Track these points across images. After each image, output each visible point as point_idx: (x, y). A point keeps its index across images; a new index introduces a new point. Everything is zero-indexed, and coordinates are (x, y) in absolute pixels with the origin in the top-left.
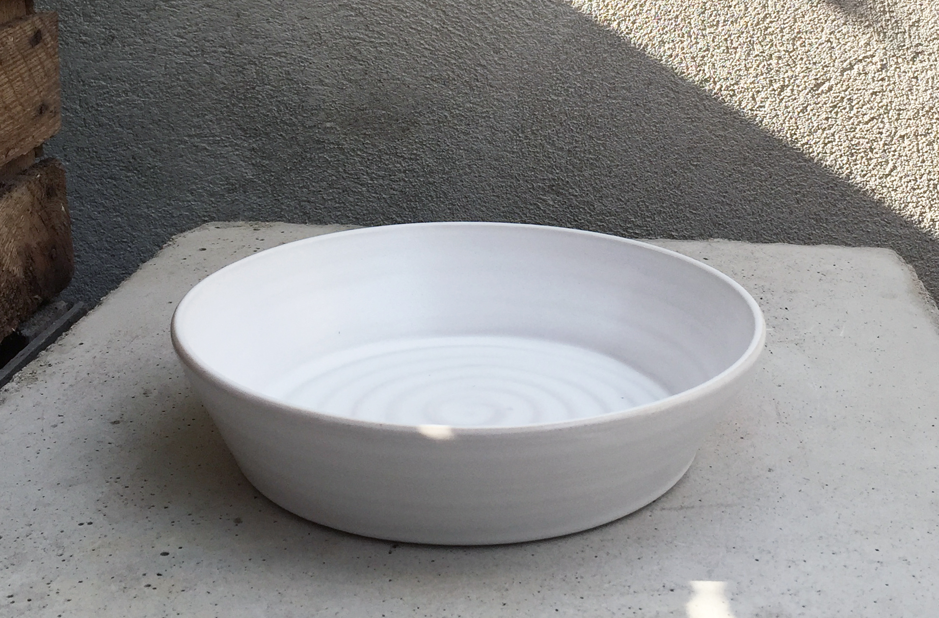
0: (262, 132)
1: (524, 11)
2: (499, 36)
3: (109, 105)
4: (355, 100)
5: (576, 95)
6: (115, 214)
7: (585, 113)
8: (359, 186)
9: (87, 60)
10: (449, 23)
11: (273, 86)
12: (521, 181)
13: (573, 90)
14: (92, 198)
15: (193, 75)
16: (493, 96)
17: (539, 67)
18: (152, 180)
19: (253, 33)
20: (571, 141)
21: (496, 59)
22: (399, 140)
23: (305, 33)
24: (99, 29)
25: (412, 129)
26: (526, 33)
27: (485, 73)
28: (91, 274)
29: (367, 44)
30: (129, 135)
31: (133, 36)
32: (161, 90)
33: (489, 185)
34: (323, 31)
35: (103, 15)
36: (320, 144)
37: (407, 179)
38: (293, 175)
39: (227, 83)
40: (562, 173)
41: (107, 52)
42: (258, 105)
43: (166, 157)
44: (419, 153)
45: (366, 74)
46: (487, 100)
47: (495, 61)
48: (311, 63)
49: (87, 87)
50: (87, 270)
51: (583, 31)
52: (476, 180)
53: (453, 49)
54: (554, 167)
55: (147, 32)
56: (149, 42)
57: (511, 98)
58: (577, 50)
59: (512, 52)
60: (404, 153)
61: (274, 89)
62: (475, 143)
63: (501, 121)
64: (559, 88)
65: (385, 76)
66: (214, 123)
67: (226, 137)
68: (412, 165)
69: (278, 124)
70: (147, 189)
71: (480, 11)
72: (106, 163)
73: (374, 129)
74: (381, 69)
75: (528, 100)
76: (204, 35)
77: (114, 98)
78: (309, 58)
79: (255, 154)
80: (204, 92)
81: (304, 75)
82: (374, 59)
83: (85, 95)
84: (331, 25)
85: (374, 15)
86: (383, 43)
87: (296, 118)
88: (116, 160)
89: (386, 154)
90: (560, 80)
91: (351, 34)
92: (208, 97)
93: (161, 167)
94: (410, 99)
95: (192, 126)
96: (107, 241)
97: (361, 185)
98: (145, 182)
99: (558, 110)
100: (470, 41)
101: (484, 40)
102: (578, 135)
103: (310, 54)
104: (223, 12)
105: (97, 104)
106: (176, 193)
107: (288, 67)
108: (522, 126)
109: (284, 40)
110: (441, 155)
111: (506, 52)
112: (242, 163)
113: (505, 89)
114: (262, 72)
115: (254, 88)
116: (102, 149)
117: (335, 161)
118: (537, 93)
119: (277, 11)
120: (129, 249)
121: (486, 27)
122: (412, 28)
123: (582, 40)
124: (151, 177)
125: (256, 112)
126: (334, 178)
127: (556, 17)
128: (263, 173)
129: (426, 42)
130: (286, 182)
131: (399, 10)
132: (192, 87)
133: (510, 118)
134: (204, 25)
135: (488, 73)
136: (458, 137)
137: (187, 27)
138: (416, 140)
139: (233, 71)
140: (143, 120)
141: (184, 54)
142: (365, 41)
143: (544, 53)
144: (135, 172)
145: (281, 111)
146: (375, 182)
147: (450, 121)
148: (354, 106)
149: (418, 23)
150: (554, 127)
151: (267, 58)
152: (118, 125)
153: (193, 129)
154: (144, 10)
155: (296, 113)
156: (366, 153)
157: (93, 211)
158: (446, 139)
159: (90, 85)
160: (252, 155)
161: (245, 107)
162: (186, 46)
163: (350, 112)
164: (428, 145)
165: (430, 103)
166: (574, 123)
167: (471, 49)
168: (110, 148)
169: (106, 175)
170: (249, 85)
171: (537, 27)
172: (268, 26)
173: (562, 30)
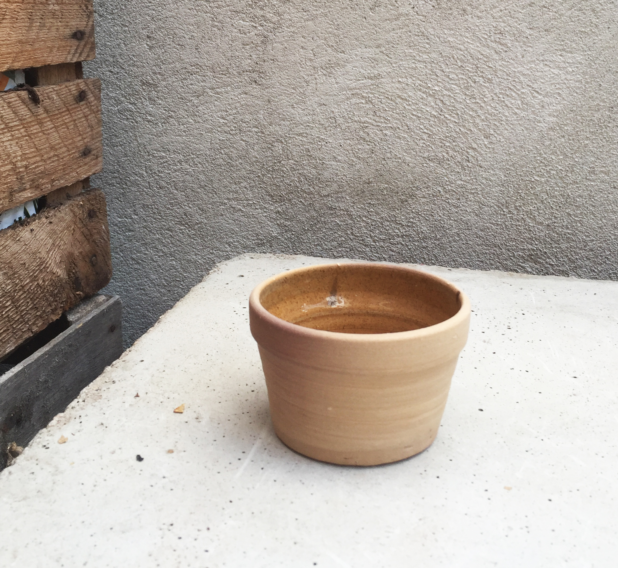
0: (285, 199)
1: (513, 101)
2: (490, 123)
3: (167, 172)
4: (362, 174)
5: (558, 177)
6: (171, 258)
7: (564, 192)
8: (364, 247)
9: (152, 135)
10: (445, 111)
11: (295, 161)
12: (503, 250)
13: (555, 172)
14: (153, 245)
15: (232, 150)
16: (482, 175)
17: (525, 151)
18: (199, 233)
19: (281, 116)
20: (551, 217)
21: (486, 143)
22: (398, 210)
23: (323, 117)
24: (161, 110)
25: (410, 201)
26: (515, 120)
27: (476, 155)
28: (153, 304)
29: (374, 127)
30: (183, 196)
31: (187, 117)
32: (207, 161)
33: (475, 252)
34: (337, 116)
35: (164, 99)
36: (332, 210)
37: (403, 243)
38: (310, 234)
39: (258, 157)
40: (540, 244)
41: (166, 129)
42: (283, 176)
43: (210, 216)
44: (415, 221)
45: (373, 153)
46: (476, 179)
47: (485, 145)
48: (327, 143)
49: (151, 158)
50: (150, 300)
51: (566, 119)
52: (463, 246)
53: (448, 133)
54: (534, 239)
55: (197, 113)
56: (199, 122)
57: (497, 178)
58: (560, 137)
59: (501, 137)
60: (403, 221)
61: (296, 163)
62: (464, 215)
63: (488, 197)
64: (542, 170)
65: (389, 155)
66: (248, 189)
67: (257, 201)
68: (409, 231)
69: (298, 193)
70: (195, 240)
71: (474, 101)
72: (165, 218)
73: (378, 199)
74: (385, 149)
75: (513, 180)
76: (241, 117)
77: (171, 167)
78: (326, 138)
79: (280, 216)
80: (241, 164)
81: (321, 152)
82: (379, 141)
83: (150, 163)
84: (344, 111)
85: (381, 103)
86: (389, 127)
87: (313, 188)
88: (172, 215)
89: (388, 221)
90: (544, 163)
91: (361, 119)
92: (244, 168)
93: (206, 223)
94: (409, 176)
95: (231, 191)
96: (165, 279)
97: (365, 245)
98: (193, 235)
99: (539, 189)
100: (464, 126)
101: (476, 125)
102: (557, 213)
103: (327, 135)
104: (256, 98)
105: (159, 171)
106: (218, 244)
107: (308, 145)
108: (506, 202)
109: (306, 123)
110: (433, 224)
111: (495, 137)
112: (269, 222)
113: (493, 169)
114: (288, 149)
115: (280, 162)
116: (162, 207)
117: (344, 225)
118: (522, 173)
119: (301, 99)
120: (181, 286)
121: (479, 116)
122: (413, 115)
123: (566, 128)
124: (198, 231)
125: (282, 182)
126: (343, 239)
127: (543, 106)
128: (286, 232)
129: (425, 127)
130: (304, 240)
131: (402, 99)
132: (231, 160)
133: (496, 194)
134: (242, 109)
135: (478, 155)
136: (450, 209)
137: (228, 110)
138: (413, 211)
139: (263, 147)
140: (193, 185)
141: (225, 132)
142: (373, 125)
143: (530, 139)
144: (186, 226)
145: (301, 182)
146: (377, 244)
147: (443, 195)
148: (361, 180)
149: (418, 110)
150: (536, 204)
151: (291, 138)
152: (173, 188)
153: (231, 194)
154: (195, 96)
155: (313, 183)
156: (370, 219)
157: (154, 255)
158: (439, 211)
159: (153, 156)
160: (278, 216)
161: (273, 178)
162: (227, 126)
163: (358, 185)
164: (423, 215)
165: (427, 179)
166: (554, 201)
167: (464, 134)
168: (167, 206)
169: (164, 227)
170: (276, 160)
171: (524, 116)
172: (293, 111)
173: (547, 119)
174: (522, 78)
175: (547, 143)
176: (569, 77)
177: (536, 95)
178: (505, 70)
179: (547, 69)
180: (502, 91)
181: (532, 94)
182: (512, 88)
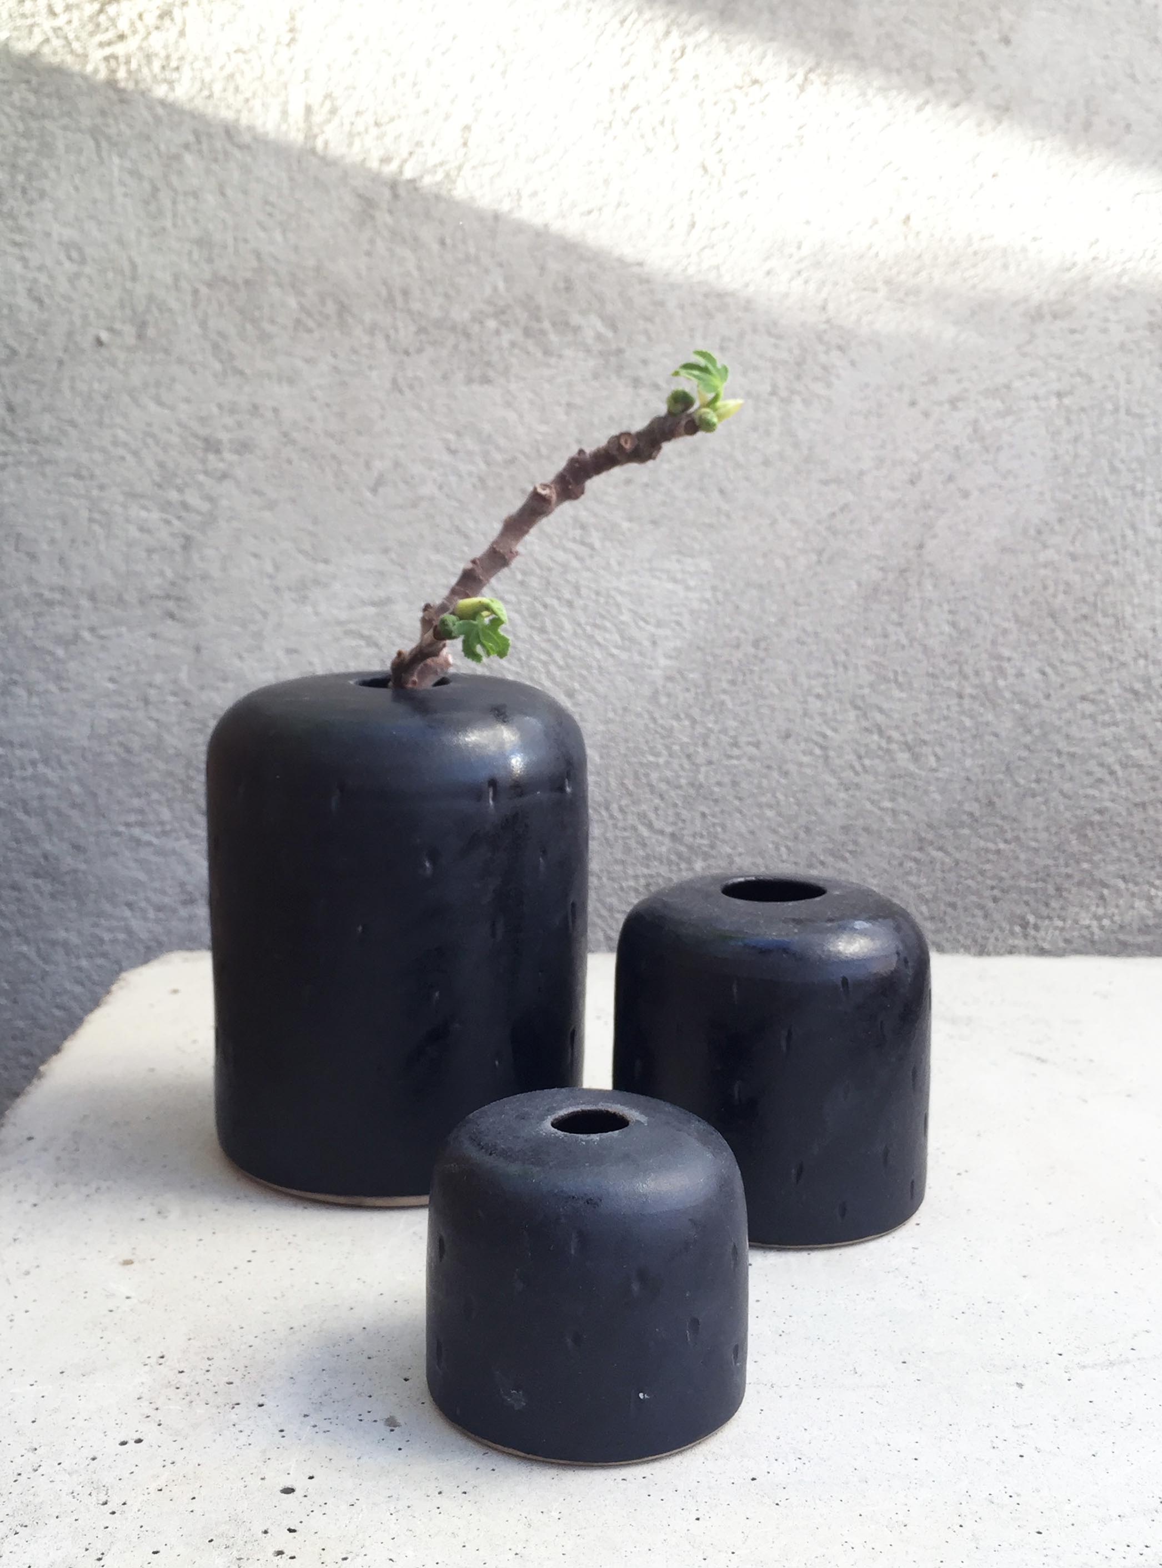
1: (607, 636)
26: (612, 666)
71: (545, 636)
90: (660, 734)
121: (555, 662)
123: (691, 676)
173: (663, 662)
174: (619, 599)
175: (664, 700)
176: (691, 595)
177: (642, 624)
178: (593, 585)
179: (655, 582)
180: (591, 620)
181: (636, 624)
182: (604, 613)
